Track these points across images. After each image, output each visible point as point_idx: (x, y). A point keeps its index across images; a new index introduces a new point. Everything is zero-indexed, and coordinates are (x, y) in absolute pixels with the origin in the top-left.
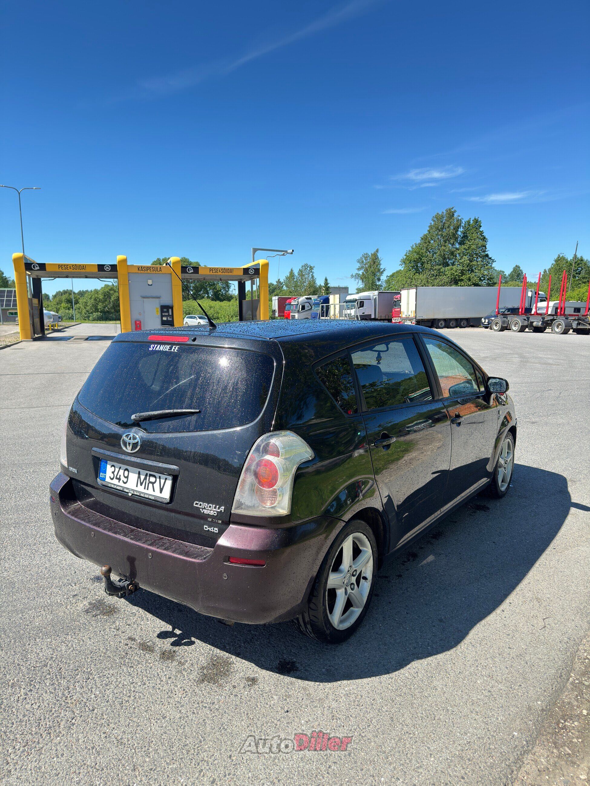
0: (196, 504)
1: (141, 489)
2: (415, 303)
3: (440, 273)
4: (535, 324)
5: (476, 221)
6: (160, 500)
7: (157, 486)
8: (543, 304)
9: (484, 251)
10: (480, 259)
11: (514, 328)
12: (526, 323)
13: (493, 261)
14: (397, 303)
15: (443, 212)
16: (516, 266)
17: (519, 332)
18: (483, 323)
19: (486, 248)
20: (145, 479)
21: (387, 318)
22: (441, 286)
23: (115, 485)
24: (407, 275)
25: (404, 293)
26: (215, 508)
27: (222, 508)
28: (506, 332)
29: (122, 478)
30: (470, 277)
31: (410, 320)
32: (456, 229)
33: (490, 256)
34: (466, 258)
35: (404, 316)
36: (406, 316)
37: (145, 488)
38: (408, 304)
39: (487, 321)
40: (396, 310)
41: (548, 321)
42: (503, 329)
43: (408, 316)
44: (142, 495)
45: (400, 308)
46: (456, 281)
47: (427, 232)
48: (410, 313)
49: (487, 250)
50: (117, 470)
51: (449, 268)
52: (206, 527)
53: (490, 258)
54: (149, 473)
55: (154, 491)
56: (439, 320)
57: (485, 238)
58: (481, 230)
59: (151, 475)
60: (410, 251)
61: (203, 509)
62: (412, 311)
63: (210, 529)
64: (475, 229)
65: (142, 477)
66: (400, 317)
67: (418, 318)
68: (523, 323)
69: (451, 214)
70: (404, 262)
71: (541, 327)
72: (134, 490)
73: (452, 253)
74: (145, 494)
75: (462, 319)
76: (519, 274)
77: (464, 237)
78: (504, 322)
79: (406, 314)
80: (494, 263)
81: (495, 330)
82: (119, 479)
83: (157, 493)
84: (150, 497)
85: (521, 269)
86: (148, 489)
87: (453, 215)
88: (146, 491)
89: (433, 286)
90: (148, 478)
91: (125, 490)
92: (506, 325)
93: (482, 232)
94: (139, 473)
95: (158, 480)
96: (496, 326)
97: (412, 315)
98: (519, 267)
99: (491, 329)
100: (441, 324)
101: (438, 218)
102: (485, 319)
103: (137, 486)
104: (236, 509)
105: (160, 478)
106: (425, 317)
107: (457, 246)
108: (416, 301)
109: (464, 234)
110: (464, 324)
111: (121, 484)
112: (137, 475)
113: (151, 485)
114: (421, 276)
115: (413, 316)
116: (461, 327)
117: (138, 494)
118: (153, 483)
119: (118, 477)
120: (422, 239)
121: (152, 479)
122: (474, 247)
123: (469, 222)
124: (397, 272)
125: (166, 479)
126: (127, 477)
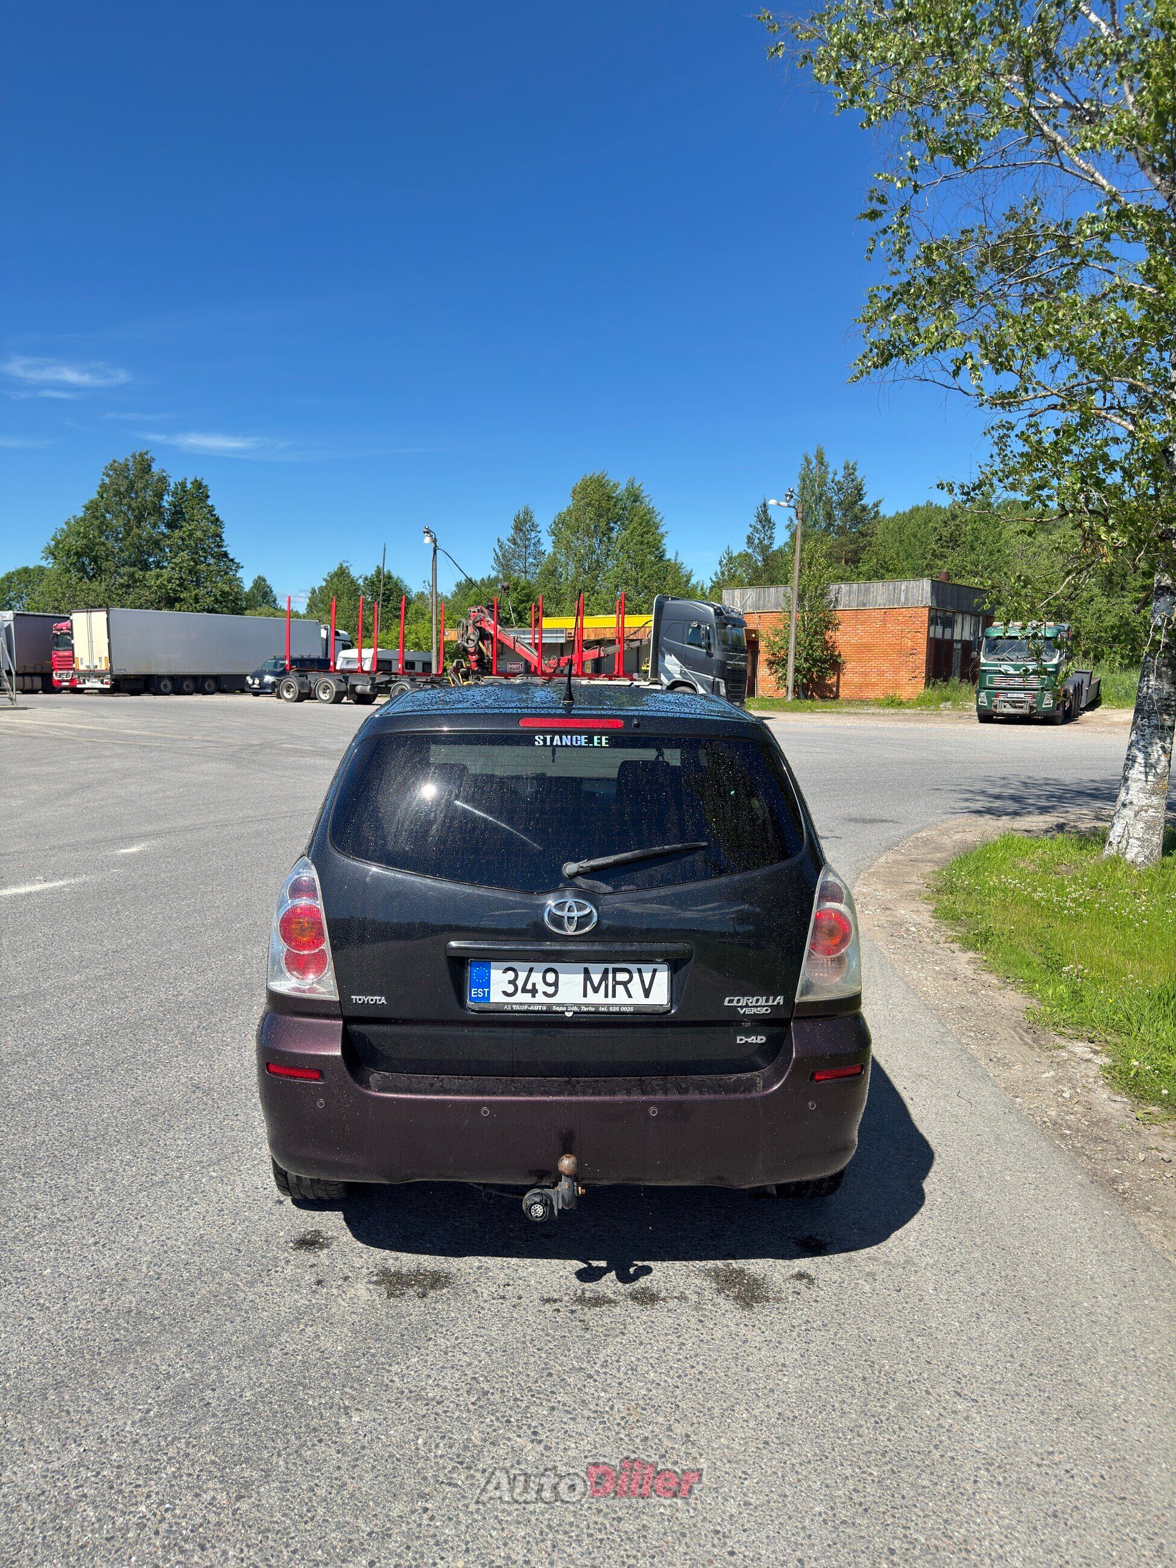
0: (730, 1001)
1: (597, 999)
2: (107, 641)
3: (133, 582)
4: (359, 689)
5: (198, 485)
6: (650, 1010)
7: (635, 986)
8: (353, 653)
9: (219, 546)
10: (212, 561)
11: (323, 696)
12: (343, 687)
13: (239, 566)
14: (65, 640)
15: (127, 460)
16: (259, 577)
17: (334, 702)
18: (249, 686)
19: (222, 540)
20: (605, 977)
21: (38, 670)
22: (140, 607)
23: (521, 1004)
24: (64, 580)
25: (79, 620)
26: (767, 1001)
27: (780, 999)
28: (307, 704)
29: (541, 987)
30: (196, 595)
31: (99, 675)
32: (160, 496)
33: (231, 557)
34: (185, 555)
35: (82, 667)
36: (88, 667)
37: (606, 996)
38: (91, 642)
39: (257, 681)
40: (61, 654)
41: (382, 683)
42: (301, 698)
43: (92, 668)
44: (602, 1009)
45: (73, 650)
46: (171, 602)
47: (96, 496)
48: (96, 662)
49: (225, 544)
50: (522, 976)
51: (153, 573)
52: (740, 1040)
53: (232, 560)
54: (610, 966)
55: (630, 996)
56: (160, 678)
57: (217, 520)
58: (210, 502)
59: (615, 971)
60: (63, 530)
61: (742, 1007)
62: (100, 658)
63: (749, 1040)
64: (197, 500)
65: (596, 978)
66: (73, 669)
67: (116, 672)
68: (337, 687)
69: (145, 467)
70: (52, 553)
71: (368, 695)
72: (579, 1005)
73: (157, 543)
74: (609, 1005)
75: (205, 677)
76: (266, 592)
77: (176, 513)
78: (302, 685)
79: (86, 662)
80: (240, 570)
81: (287, 700)
82: (534, 992)
83: (639, 998)
84: (623, 1009)
85: (268, 583)
86: (614, 996)
87: (150, 466)
88: (610, 1000)
89: (122, 607)
90: (610, 976)
91: (555, 1008)
92: (306, 691)
93: (211, 510)
94: (586, 972)
95: (636, 976)
96: (288, 691)
97: (103, 666)
98: (264, 580)
99: (279, 697)
100: (165, 686)
101: (118, 470)
102: (253, 677)
103: (585, 995)
104: (802, 994)
105: (640, 971)
106: (131, 671)
107: (163, 529)
108: (109, 637)
109: (175, 507)
110: (209, 686)
111: (540, 998)
112: (582, 976)
113: (620, 989)
114: (95, 585)
115: (104, 668)
116: (205, 693)
117: (593, 1009)
118: (625, 984)
119: (529, 987)
120: (88, 509)
121: (622, 977)
122: (199, 534)
123: (183, 485)
124: (19, 573)
125: (655, 971)
126: (556, 984)
